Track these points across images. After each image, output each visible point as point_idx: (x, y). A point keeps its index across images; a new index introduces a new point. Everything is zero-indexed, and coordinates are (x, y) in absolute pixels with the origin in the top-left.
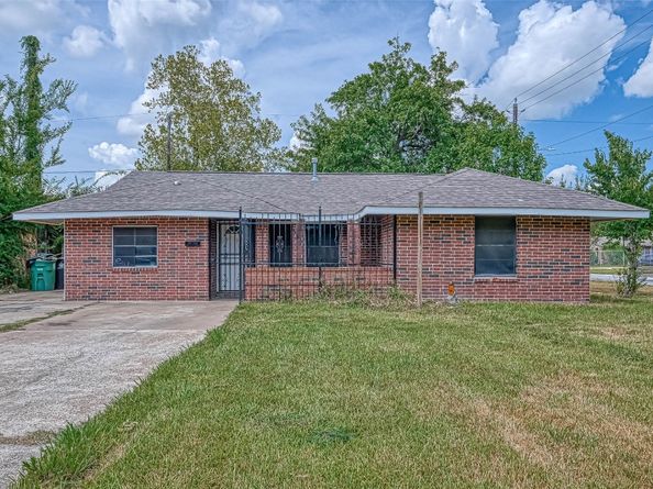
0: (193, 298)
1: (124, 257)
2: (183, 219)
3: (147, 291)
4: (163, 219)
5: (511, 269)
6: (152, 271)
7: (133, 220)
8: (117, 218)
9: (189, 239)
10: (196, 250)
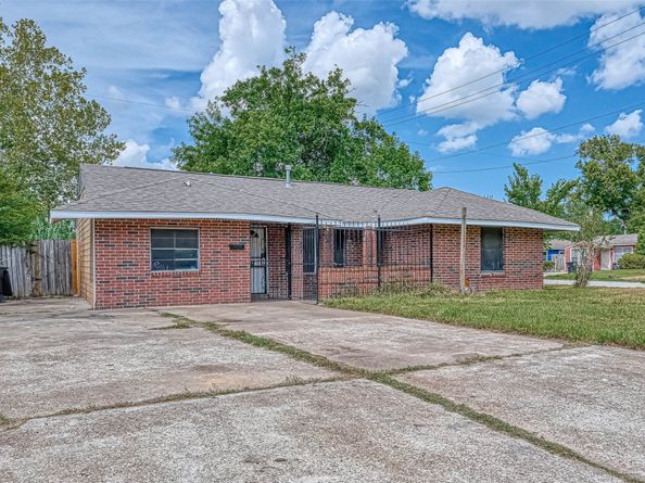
0: (236, 301)
1: (162, 260)
2: (226, 221)
3: (190, 295)
4: (206, 221)
5: (501, 267)
6: (195, 275)
7: (174, 222)
8: (157, 220)
9: (232, 242)
10: (239, 254)
